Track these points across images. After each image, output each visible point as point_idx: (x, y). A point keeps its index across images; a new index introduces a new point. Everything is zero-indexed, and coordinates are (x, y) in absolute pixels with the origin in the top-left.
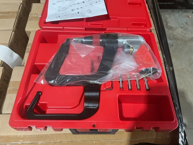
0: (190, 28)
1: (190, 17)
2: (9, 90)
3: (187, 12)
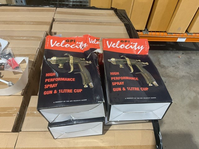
0: (181, 67)
1: (180, 57)
2: (27, 113)
3: (177, 53)
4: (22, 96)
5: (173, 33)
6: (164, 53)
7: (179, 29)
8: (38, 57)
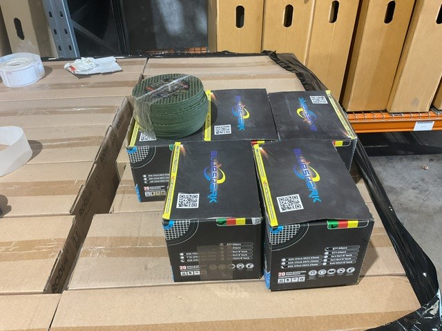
1: (427, 168)
2: (83, 250)
3: (418, 159)
4: (72, 215)
5: (404, 113)
6: (388, 161)
7: (415, 102)
8: (110, 143)
